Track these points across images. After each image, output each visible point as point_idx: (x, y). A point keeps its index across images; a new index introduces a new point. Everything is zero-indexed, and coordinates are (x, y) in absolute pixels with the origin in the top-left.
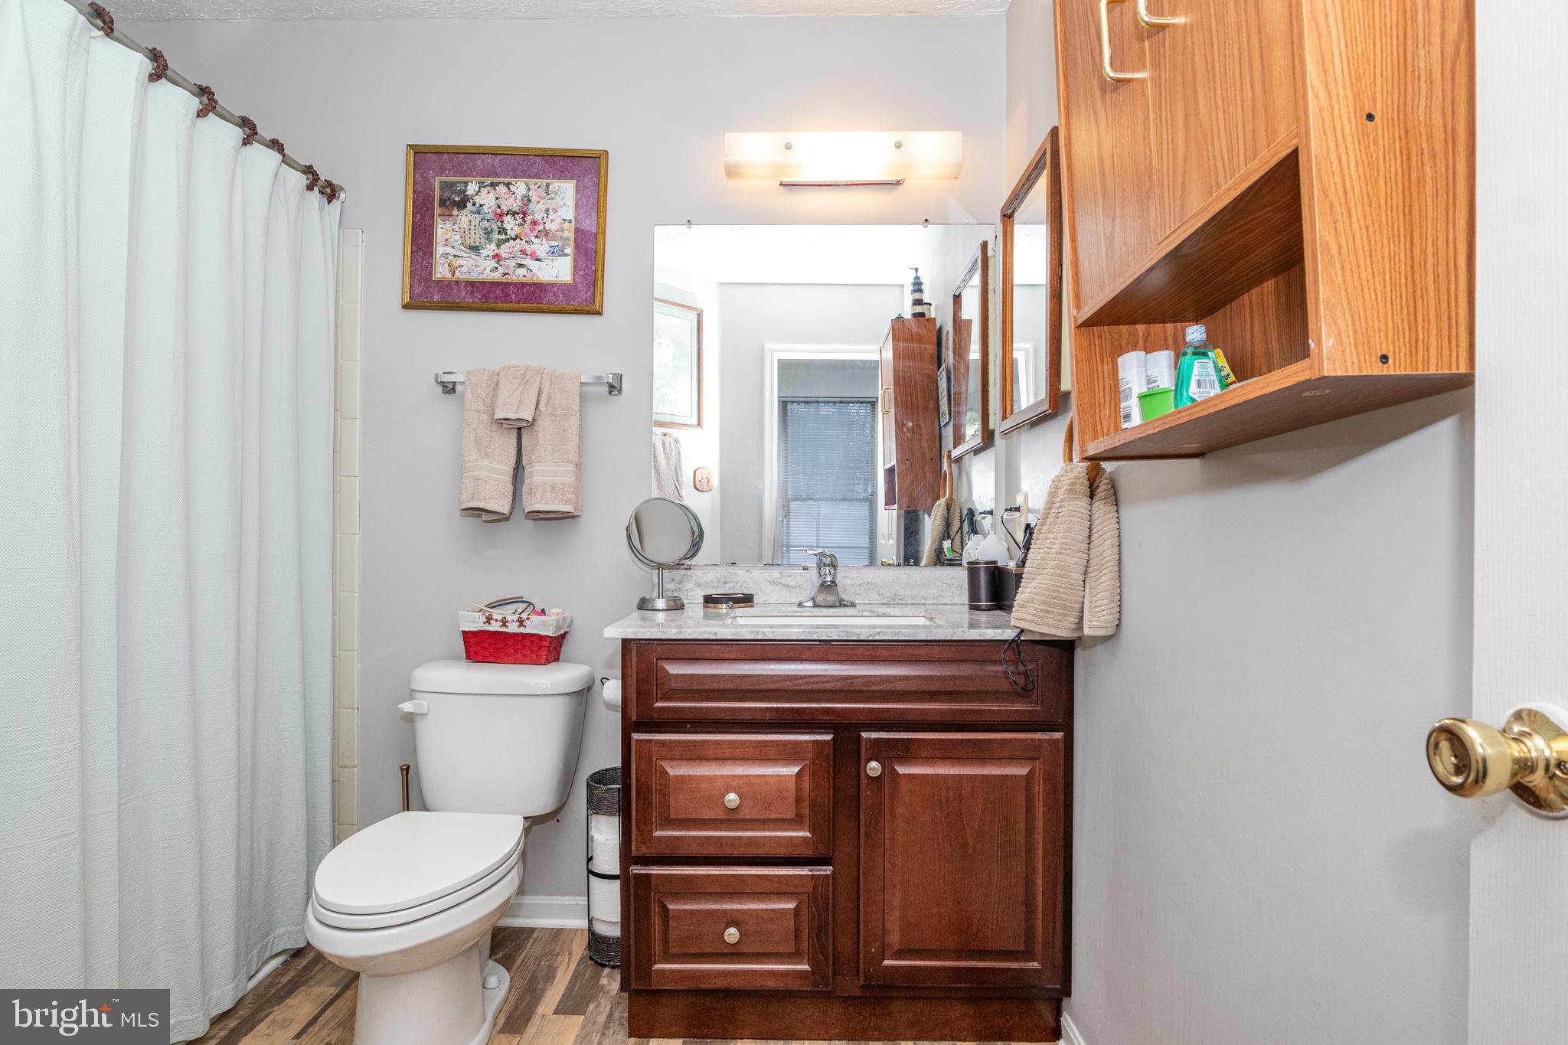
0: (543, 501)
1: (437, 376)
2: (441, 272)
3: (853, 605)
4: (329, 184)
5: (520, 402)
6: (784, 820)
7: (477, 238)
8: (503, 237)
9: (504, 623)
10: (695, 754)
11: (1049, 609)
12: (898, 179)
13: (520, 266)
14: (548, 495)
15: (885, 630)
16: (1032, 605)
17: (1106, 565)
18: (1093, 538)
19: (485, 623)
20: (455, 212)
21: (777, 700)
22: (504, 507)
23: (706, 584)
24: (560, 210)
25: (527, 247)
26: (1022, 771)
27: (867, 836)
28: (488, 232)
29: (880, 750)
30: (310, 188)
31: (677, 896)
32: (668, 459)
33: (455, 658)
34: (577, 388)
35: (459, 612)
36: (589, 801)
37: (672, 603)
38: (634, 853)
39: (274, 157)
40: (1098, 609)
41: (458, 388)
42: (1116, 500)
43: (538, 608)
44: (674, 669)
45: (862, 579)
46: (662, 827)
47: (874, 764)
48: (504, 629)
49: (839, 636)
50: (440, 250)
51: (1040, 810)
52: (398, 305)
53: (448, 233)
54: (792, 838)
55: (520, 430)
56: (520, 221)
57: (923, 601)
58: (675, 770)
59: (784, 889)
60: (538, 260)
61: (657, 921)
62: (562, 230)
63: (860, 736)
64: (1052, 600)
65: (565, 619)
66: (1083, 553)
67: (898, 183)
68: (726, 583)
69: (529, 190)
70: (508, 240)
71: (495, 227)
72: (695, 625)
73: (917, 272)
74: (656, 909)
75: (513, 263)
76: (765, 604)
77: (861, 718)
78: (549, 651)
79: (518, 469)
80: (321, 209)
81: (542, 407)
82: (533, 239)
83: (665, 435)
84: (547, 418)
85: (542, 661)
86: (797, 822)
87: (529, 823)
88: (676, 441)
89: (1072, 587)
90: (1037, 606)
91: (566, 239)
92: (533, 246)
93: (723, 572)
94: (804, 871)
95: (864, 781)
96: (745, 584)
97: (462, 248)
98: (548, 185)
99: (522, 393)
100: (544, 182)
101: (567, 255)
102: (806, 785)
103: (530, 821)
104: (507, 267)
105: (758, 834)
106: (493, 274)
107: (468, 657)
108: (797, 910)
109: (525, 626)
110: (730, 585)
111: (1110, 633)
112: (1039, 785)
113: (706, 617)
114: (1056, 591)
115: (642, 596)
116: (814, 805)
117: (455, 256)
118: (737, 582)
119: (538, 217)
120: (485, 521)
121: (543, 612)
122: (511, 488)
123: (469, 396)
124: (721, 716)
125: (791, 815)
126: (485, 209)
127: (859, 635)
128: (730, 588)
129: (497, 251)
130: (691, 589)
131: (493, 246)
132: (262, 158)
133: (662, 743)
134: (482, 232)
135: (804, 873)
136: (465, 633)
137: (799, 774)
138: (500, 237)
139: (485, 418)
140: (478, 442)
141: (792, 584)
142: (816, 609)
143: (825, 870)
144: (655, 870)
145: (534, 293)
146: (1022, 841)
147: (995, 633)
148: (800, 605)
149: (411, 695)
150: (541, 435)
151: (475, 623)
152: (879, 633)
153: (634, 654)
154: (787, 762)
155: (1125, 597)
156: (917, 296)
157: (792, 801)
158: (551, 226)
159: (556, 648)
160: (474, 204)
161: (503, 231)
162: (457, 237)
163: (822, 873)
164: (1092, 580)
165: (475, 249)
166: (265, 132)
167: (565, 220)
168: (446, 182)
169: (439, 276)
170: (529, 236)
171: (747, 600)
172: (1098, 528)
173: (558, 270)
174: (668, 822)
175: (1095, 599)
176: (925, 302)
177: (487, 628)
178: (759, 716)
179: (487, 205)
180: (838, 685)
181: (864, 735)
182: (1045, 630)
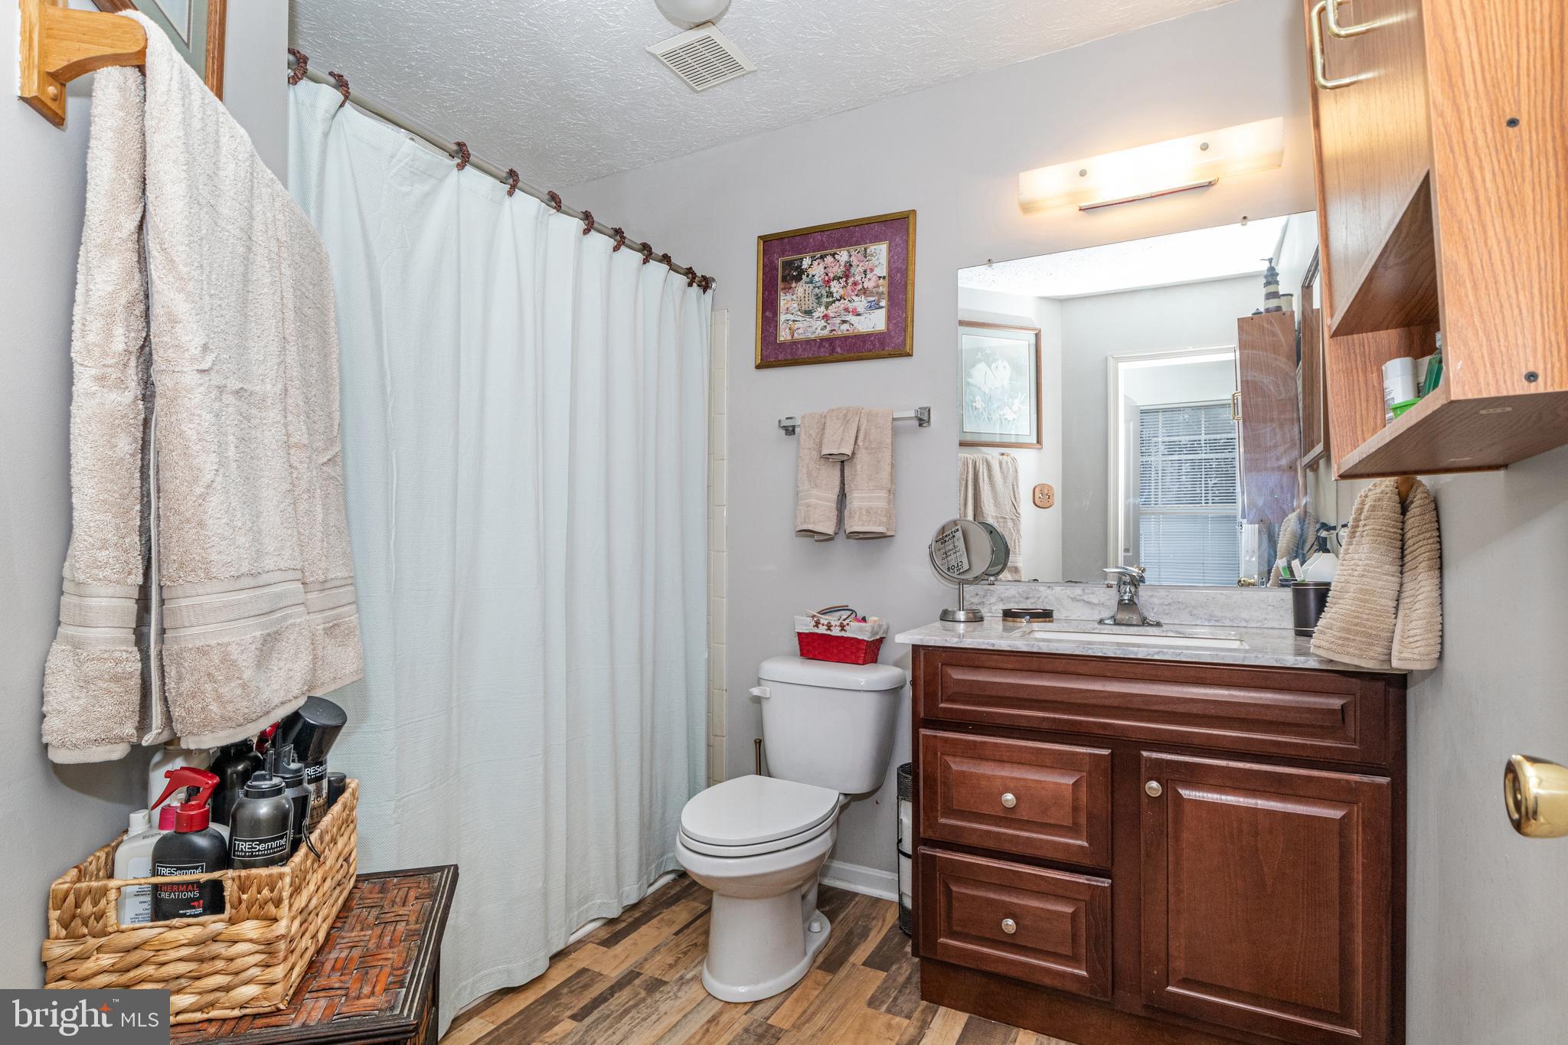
0: (860, 523)
1: (780, 421)
2: (784, 335)
3: (1158, 624)
4: (704, 278)
5: (842, 439)
6: (1062, 826)
7: (810, 303)
8: (831, 299)
9: (829, 627)
10: (976, 753)
11: (1348, 636)
12: (1209, 180)
13: (844, 322)
14: (865, 518)
15: (1165, 650)
16: (1331, 631)
17: (1421, 591)
18: (1406, 559)
19: (814, 626)
20: (794, 285)
21: (1054, 711)
22: (829, 528)
23: (1009, 599)
24: (876, 269)
25: (850, 305)
26: (1336, 814)
27: (1148, 855)
28: (818, 297)
29: (1160, 771)
30: (690, 285)
31: (960, 880)
32: (1005, 478)
33: (794, 655)
34: (890, 424)
35: (796, 617)
36: (899, 789)
37: (971, 615)
38: (922, 835)
39: (666, 267)
40: (1411, 640)
41: (797, 430)
42: (1438, 516)
43: (860, 615)
44: (958, 675)
45: (1172, 599)
46: (945, 815)
47: (1154, 784)
48: (829, 632)
49: (1115, 653)
50: (783, 317)
51: (1358, 861)
52: (753, 366)
53: (788, 302)
54: (1068, 845)
55: (843, 462)
56: (843, 284)
57: (1244, 624)
58: (957, 765)
59: (1060, 892)
60: (859, 315)
61: (942, 899)
62: (878, 286)
63: (1140, 756)
64: (1352, 627)
65: (880, 626)
66: (1393, 576)
67: (1210, 184)
68: (1027, 598)
69: (850, 256)
70: (834, 302)
71: (824, 292)
72: (994, 636)
73: (1271, 263)
74: (940, 888)
75: (838, 321)
76: (1067, 620)
77: (1142, 736)
78: (866, 653)
79: (842, 496)
80: (698, 299)
81: (860, 443)
82: (854, 298)
83: (1003, 454)
84: (864, 451)
85: (860, 662)
86: (1073, 830)
87: (847, 800)
88: (1014, 460)
89: (1379, 614)
90: (1335, 633)
91: (880, 294)
92: (854, 304)
93: (1025, 588)
94: (1082, 879)
95: (1145, 801)
96: (1046, 600)
97: (799, 313)
98: (865, 250)
99: (844, 431)
100: (862, 248)
101: (882, 307)
102: (1083, 797)
103: (849, 798)
104: (834, 325)
105: (1035, 835)
106: (823, 332)
107: (802, 655)
108: (1074, 914)
109: (845, 631)
110: (1032, 600)
111: (1427, 666)
112: (1357, 833)
113: (1005, 629)
114: (1357, 617)
115: (945, 608)
116: (1090, 817)
117: (794, 321)
118: (1039, 598)
119: (858, 278)
120: (816, 541)
121: (864, 620)
122: (835, 513)
123: (803, 436)
124: (999, 721)
125: (1068, 822)
126: (816, 279)
127: (1137, 654)
128: (1032, 603)
129: (825, 312)
130: (994, 604)
131: (823, 309)
132: (658, 269)
133: (946, 740)
134: (814, 298)
135: (1081, 881)
136: (800, 634)
137: (1075, 784)
138: (828, 300)
139: (815, 454)
140: (809, 474)
141: (1095, 601)
142: (1117, 627)
143: (1103, 882)
144: (940, 854)
145: (855, 344)
146: (1336, 891)
147: (1296, 660)
148: (1101, 622)
149: (759, 682)
150: (859, 467)
151: (807, 627)
152: (1158, 653)
153: (922, 659)
154: (1064, 771)
155: (1447, 627)
156: (1272, 288)
157: (1068, 809)
158: (869, 284)
159: (873, 651)
160: (808, 276)
161: (830, 294)
162: (795, 305)
163: (1099, 884)
164: (1406, 606)
165: (809, 313)
166: (658, 251)
167: (880, 277)
168: (786, 262)
169: (782, 339)
170: (851, 296)
171: (1046, 615)
172: (1411, 549)
173: (875, 321)
174: (950, 812)
175: (1408, 628)
176: (1281, 293)
177: (816, 630)
178: (1035, 725)
179: (818, 275)
180: (1116, 702)
181: (1145, 754)
182: (1346, 660)
